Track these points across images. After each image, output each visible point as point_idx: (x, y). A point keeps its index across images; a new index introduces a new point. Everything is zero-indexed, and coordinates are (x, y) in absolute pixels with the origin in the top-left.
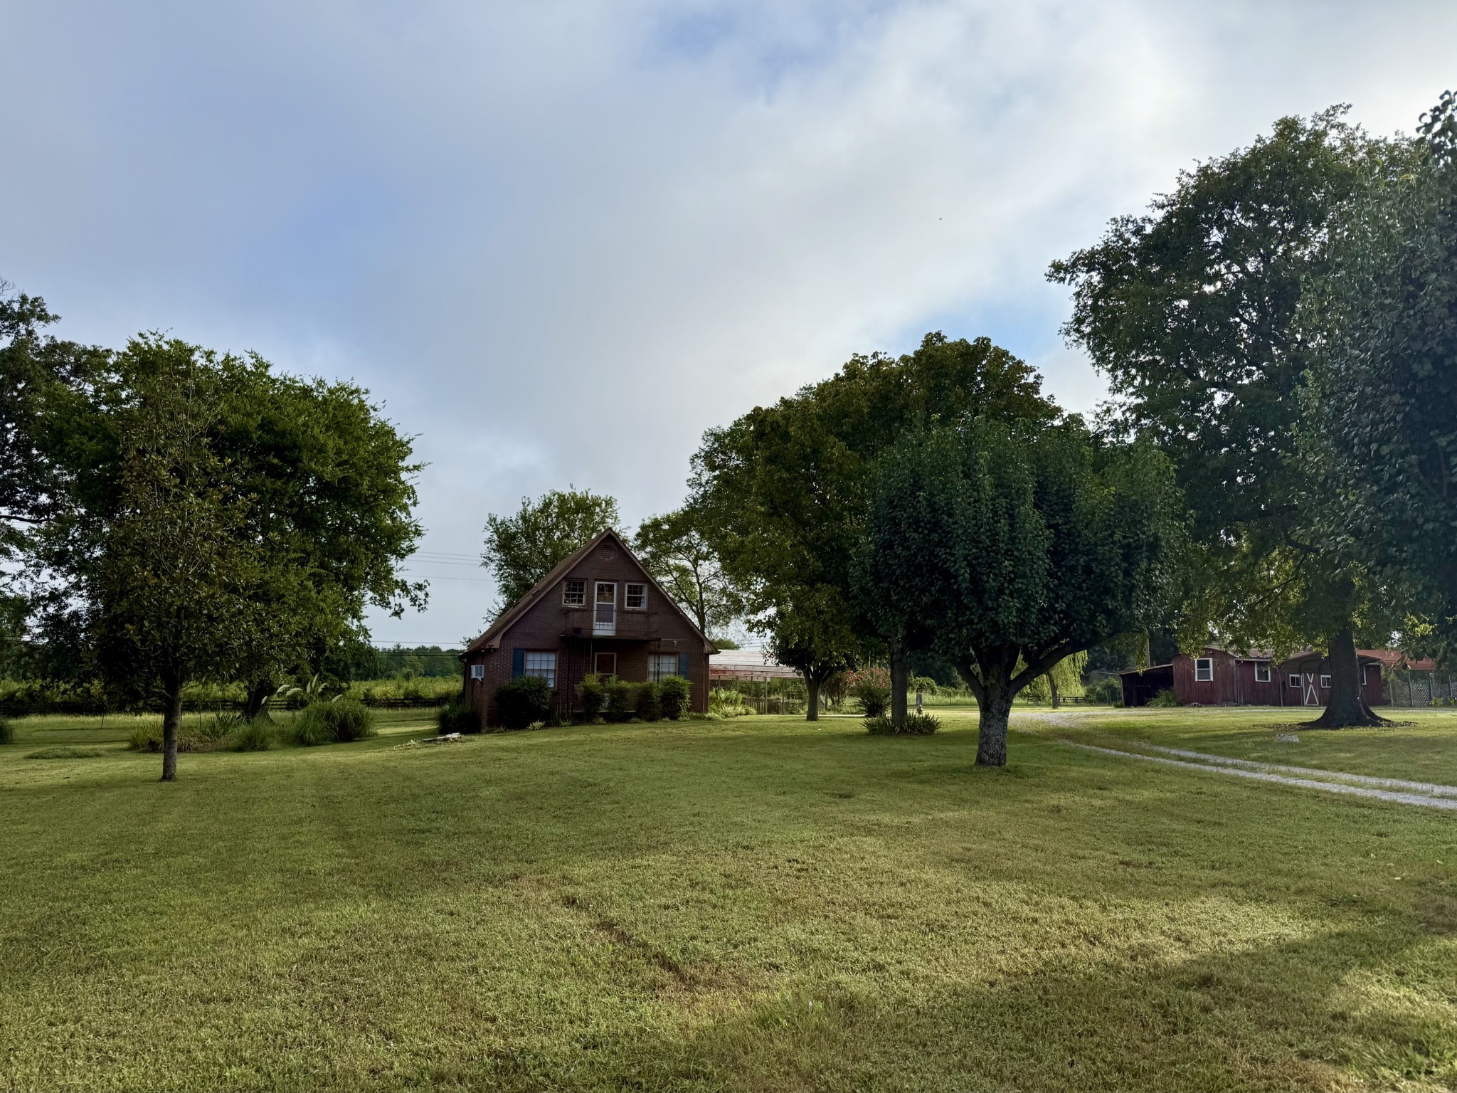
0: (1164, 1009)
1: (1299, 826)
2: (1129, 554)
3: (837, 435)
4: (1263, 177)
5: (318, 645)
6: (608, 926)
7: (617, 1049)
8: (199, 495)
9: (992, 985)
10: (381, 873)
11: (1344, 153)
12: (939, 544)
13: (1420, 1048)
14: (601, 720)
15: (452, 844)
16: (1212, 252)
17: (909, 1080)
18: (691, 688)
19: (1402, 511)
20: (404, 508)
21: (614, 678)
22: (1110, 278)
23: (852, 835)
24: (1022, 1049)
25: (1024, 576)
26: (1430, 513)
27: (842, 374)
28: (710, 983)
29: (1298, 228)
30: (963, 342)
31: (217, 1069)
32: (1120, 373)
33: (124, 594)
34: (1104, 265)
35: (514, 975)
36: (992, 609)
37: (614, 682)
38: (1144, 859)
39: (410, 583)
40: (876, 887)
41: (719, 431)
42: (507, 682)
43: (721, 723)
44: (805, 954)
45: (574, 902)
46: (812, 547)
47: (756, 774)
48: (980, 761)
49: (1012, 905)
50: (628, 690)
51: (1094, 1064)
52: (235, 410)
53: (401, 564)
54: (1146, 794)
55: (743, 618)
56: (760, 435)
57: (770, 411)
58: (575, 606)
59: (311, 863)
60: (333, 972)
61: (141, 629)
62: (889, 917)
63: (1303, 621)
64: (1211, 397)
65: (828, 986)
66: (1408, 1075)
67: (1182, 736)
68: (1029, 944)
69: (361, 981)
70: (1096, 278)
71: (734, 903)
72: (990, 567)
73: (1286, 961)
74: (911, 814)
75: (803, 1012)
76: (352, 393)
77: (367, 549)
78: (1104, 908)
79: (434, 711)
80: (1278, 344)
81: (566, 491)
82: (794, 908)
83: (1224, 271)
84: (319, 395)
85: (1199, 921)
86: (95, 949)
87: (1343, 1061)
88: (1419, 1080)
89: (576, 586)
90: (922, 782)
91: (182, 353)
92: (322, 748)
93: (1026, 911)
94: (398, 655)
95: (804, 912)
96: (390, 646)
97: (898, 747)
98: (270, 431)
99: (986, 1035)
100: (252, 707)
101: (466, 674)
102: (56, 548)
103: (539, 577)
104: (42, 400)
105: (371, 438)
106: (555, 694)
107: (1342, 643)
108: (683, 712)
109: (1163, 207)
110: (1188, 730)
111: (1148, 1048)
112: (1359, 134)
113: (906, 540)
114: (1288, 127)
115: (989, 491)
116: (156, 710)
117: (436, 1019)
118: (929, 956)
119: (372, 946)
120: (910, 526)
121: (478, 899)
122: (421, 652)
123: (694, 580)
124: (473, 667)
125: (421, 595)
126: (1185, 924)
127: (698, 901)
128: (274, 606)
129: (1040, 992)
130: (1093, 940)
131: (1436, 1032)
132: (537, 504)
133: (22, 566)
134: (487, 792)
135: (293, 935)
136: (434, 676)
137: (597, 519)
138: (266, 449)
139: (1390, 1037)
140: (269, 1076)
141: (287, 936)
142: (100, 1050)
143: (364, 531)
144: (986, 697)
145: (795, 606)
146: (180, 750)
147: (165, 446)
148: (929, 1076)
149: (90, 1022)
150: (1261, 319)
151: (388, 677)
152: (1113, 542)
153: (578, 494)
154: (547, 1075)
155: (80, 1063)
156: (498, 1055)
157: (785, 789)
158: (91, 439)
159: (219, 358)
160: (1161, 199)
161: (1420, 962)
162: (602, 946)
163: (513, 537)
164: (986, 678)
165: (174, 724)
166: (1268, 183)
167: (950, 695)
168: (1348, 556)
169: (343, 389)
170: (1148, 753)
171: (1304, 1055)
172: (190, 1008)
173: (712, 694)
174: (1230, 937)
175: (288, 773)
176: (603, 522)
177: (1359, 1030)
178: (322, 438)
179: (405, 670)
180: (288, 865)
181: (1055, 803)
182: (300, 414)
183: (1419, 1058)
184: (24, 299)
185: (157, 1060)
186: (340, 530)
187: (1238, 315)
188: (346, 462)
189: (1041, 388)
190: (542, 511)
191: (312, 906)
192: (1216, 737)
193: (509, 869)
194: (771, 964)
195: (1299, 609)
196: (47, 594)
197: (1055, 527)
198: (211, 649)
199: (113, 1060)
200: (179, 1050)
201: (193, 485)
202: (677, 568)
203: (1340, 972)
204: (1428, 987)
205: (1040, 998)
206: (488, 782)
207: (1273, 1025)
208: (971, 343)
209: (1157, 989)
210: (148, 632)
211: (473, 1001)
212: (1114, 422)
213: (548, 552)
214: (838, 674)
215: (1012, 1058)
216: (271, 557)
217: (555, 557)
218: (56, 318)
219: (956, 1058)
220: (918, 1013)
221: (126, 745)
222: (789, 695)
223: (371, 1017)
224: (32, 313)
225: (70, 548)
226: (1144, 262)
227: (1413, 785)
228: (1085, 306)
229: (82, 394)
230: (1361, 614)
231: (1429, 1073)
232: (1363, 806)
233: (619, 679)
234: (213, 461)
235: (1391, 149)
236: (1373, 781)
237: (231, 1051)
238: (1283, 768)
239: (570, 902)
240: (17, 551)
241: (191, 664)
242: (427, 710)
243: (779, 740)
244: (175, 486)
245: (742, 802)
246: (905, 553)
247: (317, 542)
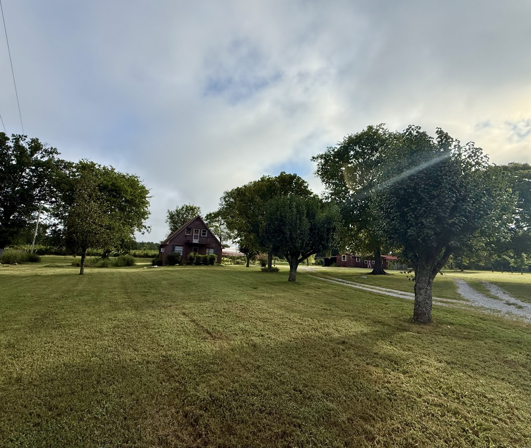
0: (333, 350)
1: (366, 301)
2: (328, 230)
3: (258, 195)
4: (364, 139)
5: (123, 241)
6: (194, 321)
7: (194, 356)
8: (94, 202)
9: (290, 341)
10: (136, 304)
11: (383, 135)
12: (282, 225)
13: (396, 363)
14: (194, 264)
15: (154, 296)
16: (351, 157)
17: (269, 367)
18: (217, 257)
19: (395, 226)
20: (146, 207)
21: (197, 254)
22: (326, 162)
23: (257, 299)
24: (298, 360)
25: (303, 234)
26: (402, 227)
27: (260, 180)
28: (219, 338)
29: (372, 152)
30: (290, 174)
31: (89, 358)
32: (327, 184)
33: (73, 226)
34: (325, 158)
35: (169, 334)
36: (294, 242)
37: (197, 255)
38: (329, 308)
39: (147, 226)
40: (262, 313)
41: (228, 192)
42: (170, 253)
43: (224, 266)
44: (244, 331)
45: (185, 314)
46: (250, 223)
47: (233, 281)
48: (289, 280)
49: (296, 320)
50: (201, 257)
51: (316, 365)
52: (105, 180)
53: (145, 221)
54: (329, 291)
55: (231, 240)
56: (238, 194)
57: (241, 188)
58: (188, 235)
59: (117, 300)
60: (122, 331)
61: (77, 235)
62: (265, 322)
63: (369, 248)
64: (349, 192)
65: (249, 340)
66: (393, 371)
67: (338, 275)
68: (300, 331)
69: (129, 334)
70: (323, 161)
71: (226, 316)
72: (295, 232)
73: (363, 338)
74: (271, 294)
75: (243, 347)
76: (135, 177)
77: (137, 217)
78: (319, 321)
79: (151, 259)
80: (366, 180)
81: (188, 205)
82: (241, 318)
83: (353, 161)
84: (127, 177)
85: (342, 326)
86: (59, 322)
87: (377, 366)
88: (396, 372)
89: (189, 229)
90: (274, 285)
91: (93, 165)
92: (122, 267)
93: (299, 321)
94: (143, 244)
95: (243, 320)
96: (141, 242)
97: (269, 275)
98: (114, 186)
99: (289, 356)
100: (104, 256)
101: (160, 250)
102: (56, 213)
103: (180, 226)
104: (55, 174)
105: (140, 189)
106: (182, 257)
107: (378, 253)
108: (215, 263)
109: (340, 145)
110: (340, 273)
111: (329, 360)
112: (387, 131)
113: (274, 224)
114: (370, 128)
115: (295, 213)
116: (80, 255)
117: (148, 345)
118: (275, 333)
119: (132, 324)
120: (275, 220)
121: (160, 312)
122: (148, 243)
123: (219, 229)
124: (162, 249)
125: (149, 229)
126: (338, 327)
127: (217, 316)
128: (112, 231)
129: (303, 344)
130: (316, 330)
131: (399, 359)
132: (180, 207)
133: (46, 217)
134: (164, 282)
135: (112, 320)
136: (151, 250)
137: (195, 212)
138: (112, 190)
139: (388, 359)
140: (103, 360)
141: (110, 320)
142: (58, 352)
143: (136, 212)
144: (292, 264)
145: (245, 238)
146: (85, 266)
147: (86, 189)
148: (274, 366)
149: (56, 343)
150: (362, 173)
151: (140, 249)
152: (325, 227)
153: (191, 206)
154: (176, 362)
155: (52, 355)
156: (164, 356)
157: (240, 286)
158: (67, 185)
159: (102, 166)
160: (339, 143)
161: (396, 339)
162: (192, 326)
163: (174, 216)
164: (292, 259)
165: (84, 260)
166: (365, 141)
167: (282, 261)
168: (381, 236)
169: (133, 176)
170: (331, 279)
171: (368, 364)
172: (83, 340)
173: (222, 259)
174: (349, 330)
175: (113, 274)
176: (197, 213)
177: (381, 358)
178: (127, 188)
179: (144, 248)
180: (112, 300)
181: (307, 292)
182: (122, 182)
183: (396, 366)
184: (52, 148)
185: (73, 355)
186: (130, 212)
187: (356, 172)
188: (133, 195)
189: (308, 187)
190: (181, 209)
191: (117, 312)
192: (346, 276)
193: (169, 304)
194: (235, 334)
195: (368, 245)
196: (53, 224)
197: (311, 222)
198: (95, 241)
199: (61, 355)
200: (79, 352)
201: (93, 199)
202: (215, 226)
203: (376, 341)
204: (398, 346)
205: (302, 346)
206: (164, 280)
207: (360, 355)
208: (292, 175)
209: (331, 344)
210: (79, 236)
211: (158, 341)
212: (326, 196)
213: (182, 220)
214: (255, 256)
215: (295, 362)
216: (112, 218)
217: (184, 222)
218: (60, 153)
219: (281, 362)
220: (272, 349)
221: (71, 264)
222: (242, 260)
223: (131, 344)
224: (54, 152)
225: (60, 213)
226: (335, 157)
227: (394, 291)
228: (320, 168)
229: (66, 174)
230: (383, 247)
231: (398, 370)
232: (382, 296)
233: (199, 254)
234: (99, 193)
235: (394, 135)
236: (384, 289)
237: (93, 353)
238: (363, 285)
239: (184, 314)
240: (45, 212)
241: (89, 245)
242: (149, 259)
243: (240, 272)
244: (88, 199)
245: (229, 289)
246: (274, 227)
247: (124, 214)
